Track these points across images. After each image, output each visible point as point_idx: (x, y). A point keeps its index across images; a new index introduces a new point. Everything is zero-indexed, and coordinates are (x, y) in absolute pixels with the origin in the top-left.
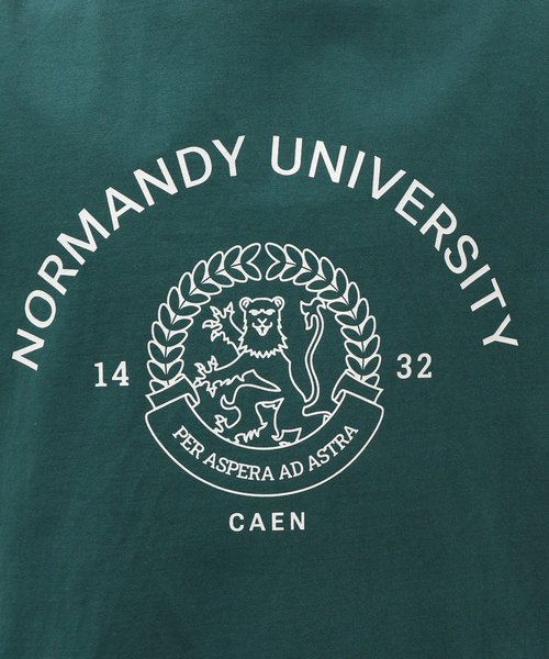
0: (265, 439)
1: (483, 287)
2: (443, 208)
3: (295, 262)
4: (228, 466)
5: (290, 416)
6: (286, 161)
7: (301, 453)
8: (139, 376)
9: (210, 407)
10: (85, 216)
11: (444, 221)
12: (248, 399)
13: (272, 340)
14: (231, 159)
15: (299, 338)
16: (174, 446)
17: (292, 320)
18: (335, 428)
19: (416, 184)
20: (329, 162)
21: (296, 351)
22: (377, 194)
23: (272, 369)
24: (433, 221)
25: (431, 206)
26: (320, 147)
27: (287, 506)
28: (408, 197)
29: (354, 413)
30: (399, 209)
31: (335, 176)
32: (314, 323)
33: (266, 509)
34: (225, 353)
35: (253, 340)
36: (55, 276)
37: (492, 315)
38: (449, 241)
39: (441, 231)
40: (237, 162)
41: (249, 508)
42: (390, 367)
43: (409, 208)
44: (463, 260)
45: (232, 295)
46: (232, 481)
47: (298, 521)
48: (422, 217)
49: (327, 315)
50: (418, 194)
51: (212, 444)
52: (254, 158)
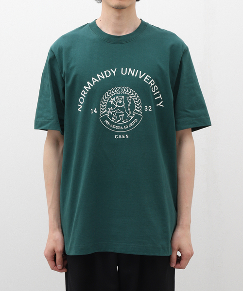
0: (121, 122)
1: (158, 95)
2: (152, 80)
3: (126, 90)
4: (115, 127)
5: (125, 117)
6: (124, 72)
7: (127, 124)
8: (98, 111)
9: (111, 116)
10: (88, 83)
11: (152, 83)
12: (118, 114)
13: (122, 104)
14: (114, 73)
15: (127, 103)
16: (105, 123)
17: (125, 100)
18: (133, 119)
19: (147, 76)
20: (132, 72)
21: (126, 106)
22: (140, 77)
23: (122, 109)
24: (150, 82)
25: (150, 80)
26: (130, 69)
27: (125, 134)
28: (146, 78)
29: (137, 117)
30: (144, 80)
31: (133, 75)
32: (129, 101)
33: (121, 134)
34: (113, 106)
35: (119, 104)
36: (84, 94)
37: (159, 101)
38: (153, 86)
39: (152, 84)
40: (115, 73)
41: (118, 134)
42: (143, 109)
43: (146, 80)
44: (155, 90)
45: (115, 96)
46: (115, 129)
47: (127, 136)
48: (149, 81)
49: (132, 99)
50: (148, 77)
51: (112, 123)
52: (118, 72)
